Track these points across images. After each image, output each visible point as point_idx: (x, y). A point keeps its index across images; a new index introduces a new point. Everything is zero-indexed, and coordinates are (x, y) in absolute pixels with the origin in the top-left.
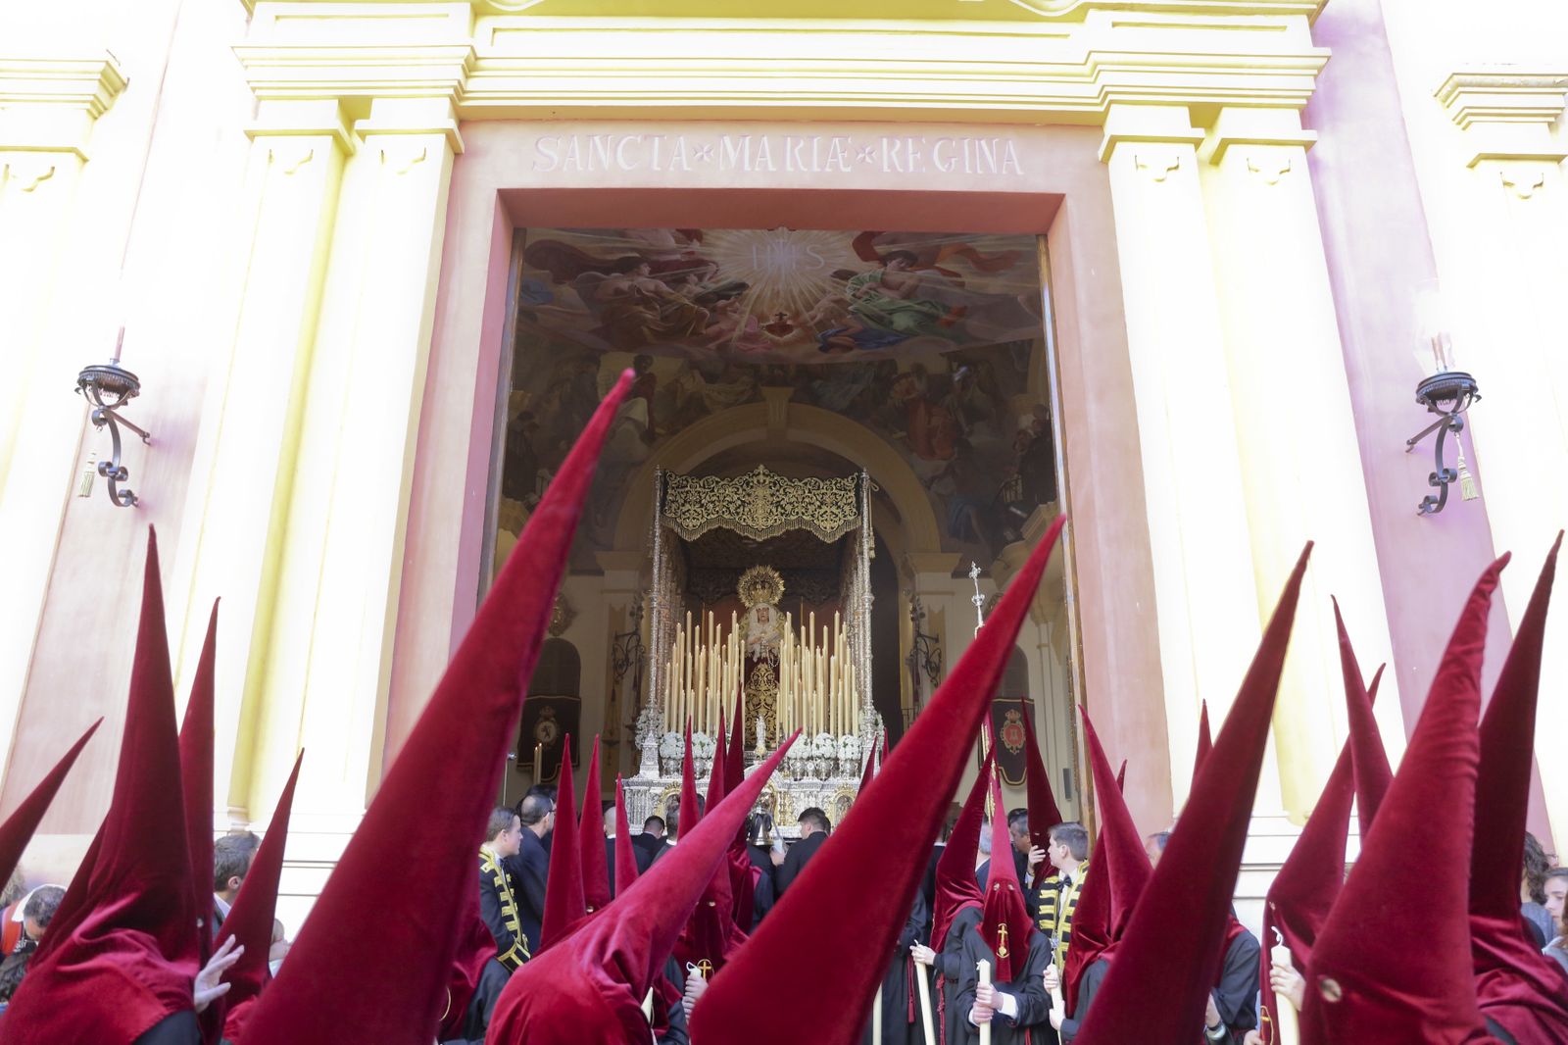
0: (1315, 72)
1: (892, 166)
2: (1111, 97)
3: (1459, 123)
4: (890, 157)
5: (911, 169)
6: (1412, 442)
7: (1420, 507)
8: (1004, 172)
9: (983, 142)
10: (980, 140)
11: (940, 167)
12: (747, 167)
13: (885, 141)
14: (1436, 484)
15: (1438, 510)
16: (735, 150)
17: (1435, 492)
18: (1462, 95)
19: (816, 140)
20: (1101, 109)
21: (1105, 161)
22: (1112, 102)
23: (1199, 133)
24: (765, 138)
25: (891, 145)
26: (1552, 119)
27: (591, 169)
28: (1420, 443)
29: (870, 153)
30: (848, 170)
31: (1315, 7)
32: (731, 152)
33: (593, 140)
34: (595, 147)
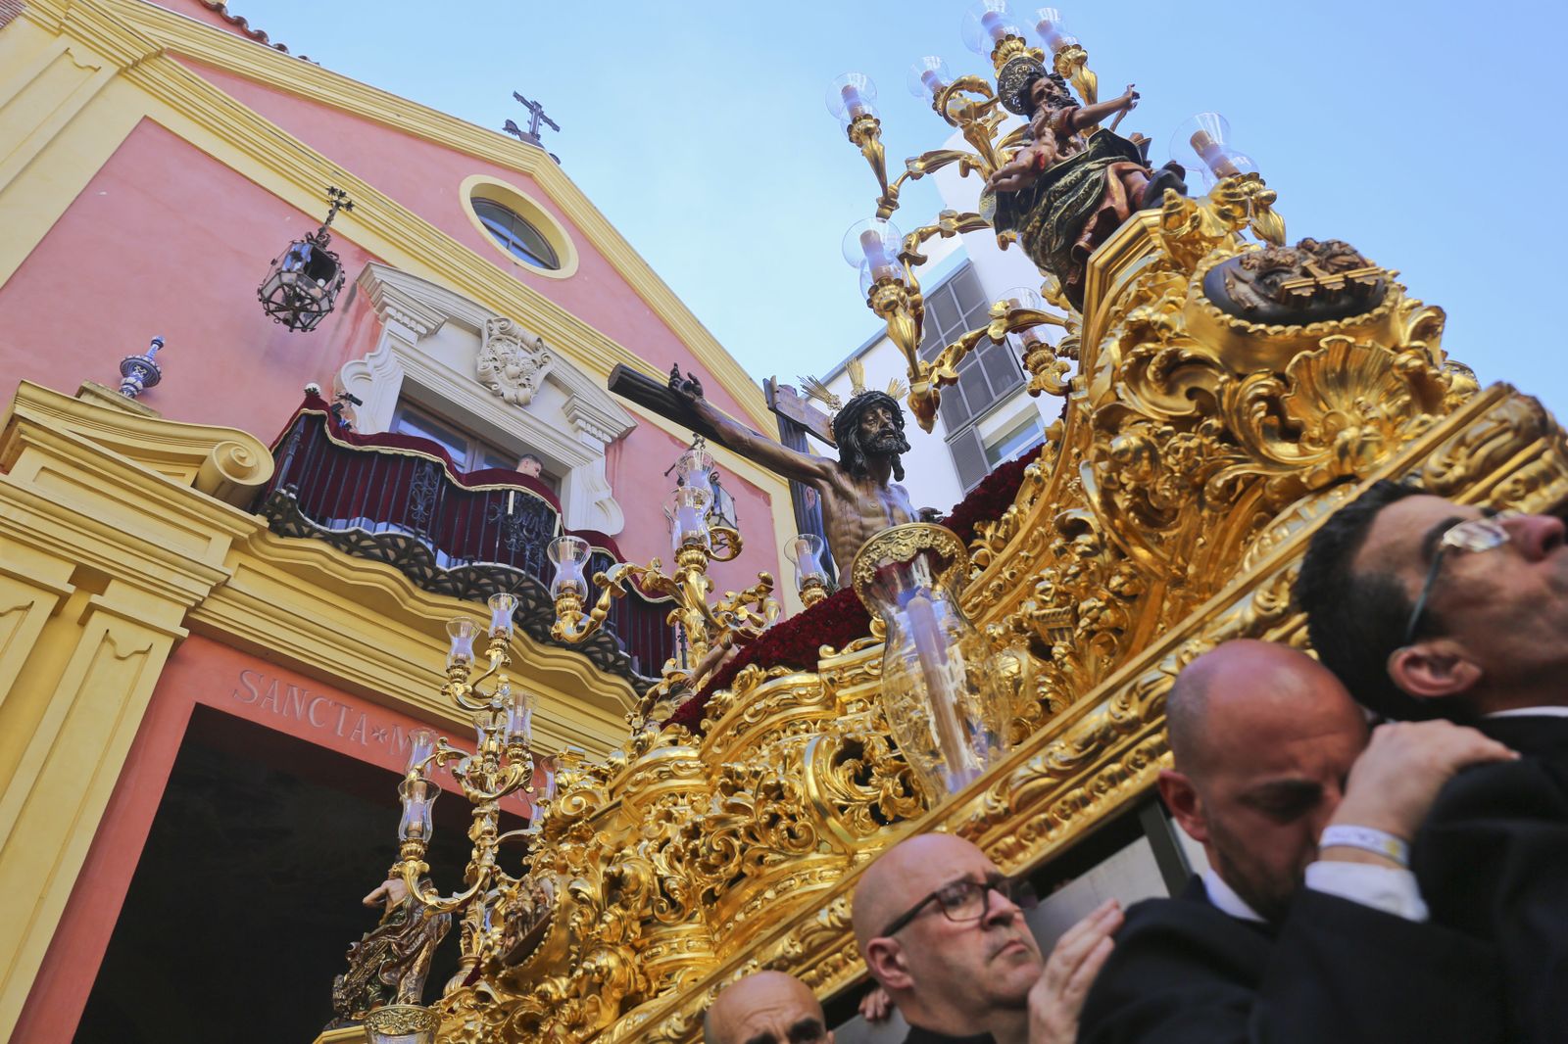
27: (285, 714)
32: (401, 742)
33: (292, 692)
34: (292, 696)
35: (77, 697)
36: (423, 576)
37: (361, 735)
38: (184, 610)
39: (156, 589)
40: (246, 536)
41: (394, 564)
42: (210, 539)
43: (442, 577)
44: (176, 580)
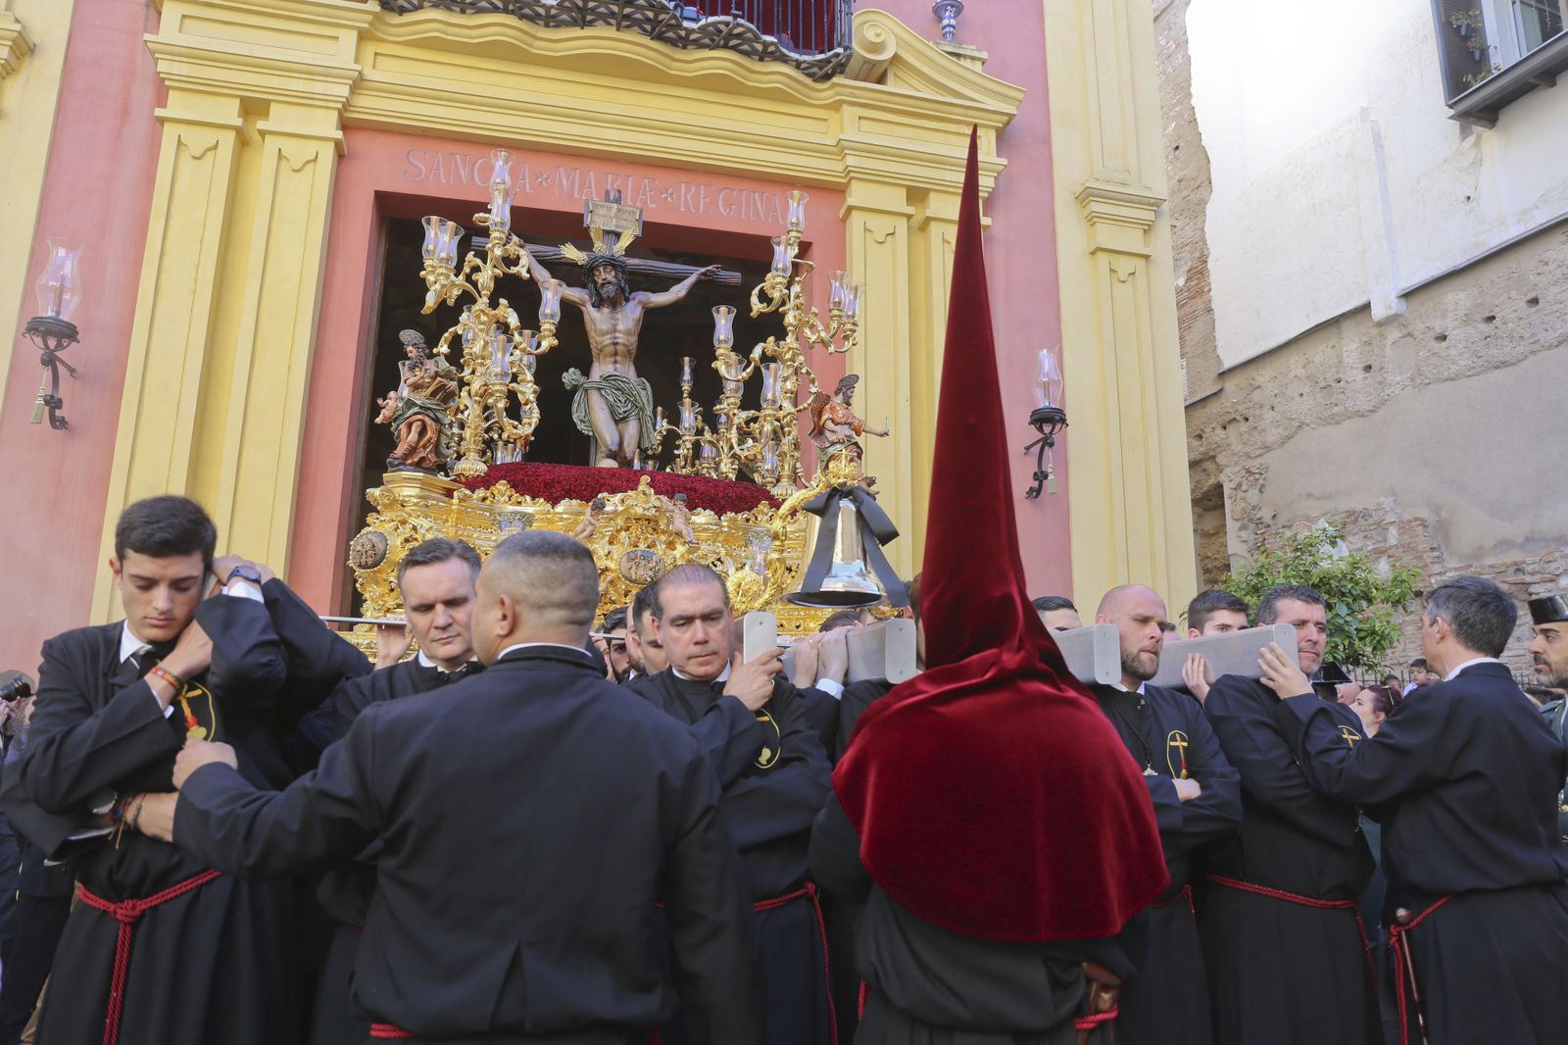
0: (996, 175)
1: (687, 205)
2: (852, 174)
3: (1089, 221)
4: (686, 200)
5: (701, 211)
6: (1028, 448)
7: (1027, 493)
8: (770, 220)
9: (756, 195)
10: (754, 192)
11: (724, 213)
12: (576, 195)
13: (683, 186)
14: (1036, 479)
15: (1037, 496)
16: (568, 180)
17: (1036, 484)
18: (1092, 203)
19: (630, 179)
20: (845, 181)
21: (844, 220)
22: (852, 178)
23: (911, 210)
24: (592, 173)
25: (688, 190)
26: (1146, 228)
27: (452, 182)
28: (1032, 449)
29: (672, 194)
30: (654, 206)
31: (1001, 125)
32: (564, 181)
33: (455, 158)
34: (456, 163)
35: (272, 211)
36: (538, 15)
37: (524, 184)
38: (336, 113)
39: (306, 101)
40: (366, 26)
41: (506, 11)
42: (338, 38)
43: (553, 12)
44: (319, 88)
